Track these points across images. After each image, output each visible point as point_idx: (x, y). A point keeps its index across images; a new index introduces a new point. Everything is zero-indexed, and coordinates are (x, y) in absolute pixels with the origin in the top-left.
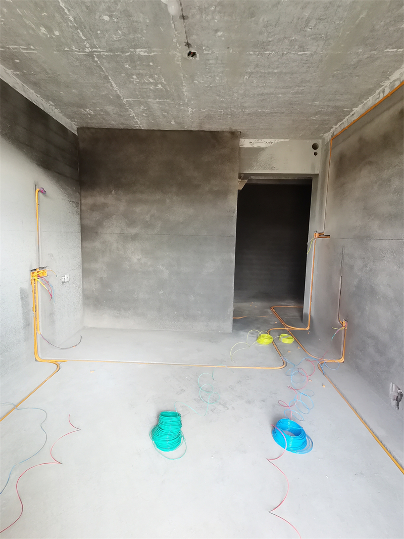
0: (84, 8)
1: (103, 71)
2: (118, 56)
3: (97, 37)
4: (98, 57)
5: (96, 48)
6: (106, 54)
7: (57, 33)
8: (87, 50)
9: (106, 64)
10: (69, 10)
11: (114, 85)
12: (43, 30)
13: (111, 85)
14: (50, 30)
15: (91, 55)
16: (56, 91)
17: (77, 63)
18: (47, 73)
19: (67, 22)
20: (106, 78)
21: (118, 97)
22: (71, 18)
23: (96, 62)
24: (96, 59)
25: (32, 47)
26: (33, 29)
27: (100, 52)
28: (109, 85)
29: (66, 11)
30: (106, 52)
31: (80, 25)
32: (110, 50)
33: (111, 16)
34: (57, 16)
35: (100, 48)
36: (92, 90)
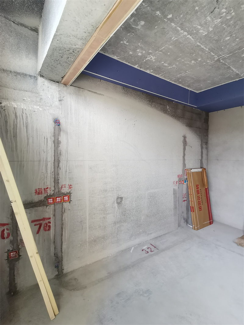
0: (214, 42)
1: (226, 65)
2: (235, 53)
3: (222, 50)
4: (222, 59)
5: (221, 55)
6: (227, 56)
7: (199, 60)
8: (216, 59)
9: (228, 61)
10: (206, 47)
11: (234, 69)
12: (193, 62)
13: (232, 70)
14: (196, 60)
15: (218, 60)
16: (198, 86)
17: (210, 67)
18: (194, 79)
19: (205, 52)
20: (229, 68)
21: (237, 74)
22: (207, 50)
23: (222, 62)
24: (221, 61)
25: (187, 71)
26: (188, 64)
27: (224, 56)
28: (231, 71)
29: (205, 48)
30: (228, 54)
31: (212, 50)
32: (230, 53)
33: (231, 36)
34: (200, 53)
35: (224, 54)
36: (220, 77)
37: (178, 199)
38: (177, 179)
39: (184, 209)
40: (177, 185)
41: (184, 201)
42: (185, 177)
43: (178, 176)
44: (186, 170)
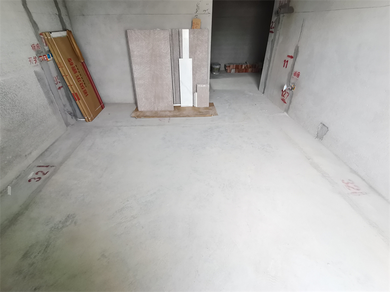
37: (48, 87)
38: (33, 54)
39: (65, 100)
40: (38, 63)
41: (60, 88)
42: (46, 48)
43: (33, 47)
44: (42, 36)
